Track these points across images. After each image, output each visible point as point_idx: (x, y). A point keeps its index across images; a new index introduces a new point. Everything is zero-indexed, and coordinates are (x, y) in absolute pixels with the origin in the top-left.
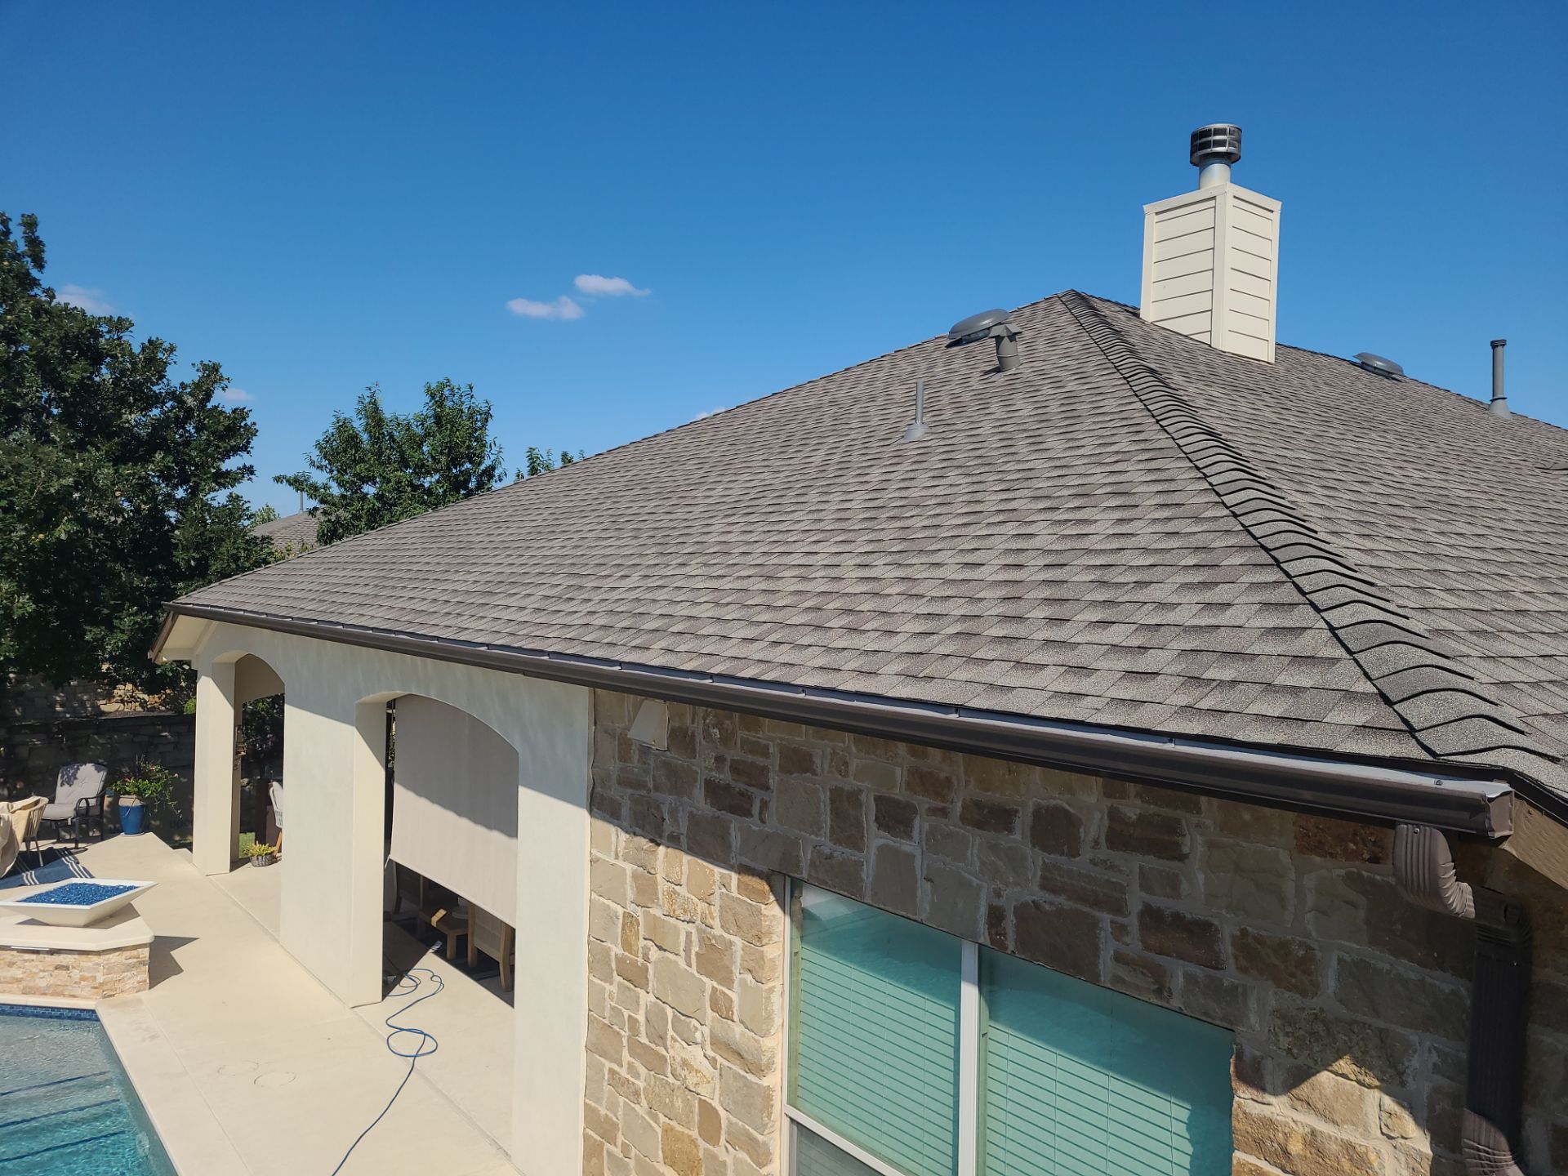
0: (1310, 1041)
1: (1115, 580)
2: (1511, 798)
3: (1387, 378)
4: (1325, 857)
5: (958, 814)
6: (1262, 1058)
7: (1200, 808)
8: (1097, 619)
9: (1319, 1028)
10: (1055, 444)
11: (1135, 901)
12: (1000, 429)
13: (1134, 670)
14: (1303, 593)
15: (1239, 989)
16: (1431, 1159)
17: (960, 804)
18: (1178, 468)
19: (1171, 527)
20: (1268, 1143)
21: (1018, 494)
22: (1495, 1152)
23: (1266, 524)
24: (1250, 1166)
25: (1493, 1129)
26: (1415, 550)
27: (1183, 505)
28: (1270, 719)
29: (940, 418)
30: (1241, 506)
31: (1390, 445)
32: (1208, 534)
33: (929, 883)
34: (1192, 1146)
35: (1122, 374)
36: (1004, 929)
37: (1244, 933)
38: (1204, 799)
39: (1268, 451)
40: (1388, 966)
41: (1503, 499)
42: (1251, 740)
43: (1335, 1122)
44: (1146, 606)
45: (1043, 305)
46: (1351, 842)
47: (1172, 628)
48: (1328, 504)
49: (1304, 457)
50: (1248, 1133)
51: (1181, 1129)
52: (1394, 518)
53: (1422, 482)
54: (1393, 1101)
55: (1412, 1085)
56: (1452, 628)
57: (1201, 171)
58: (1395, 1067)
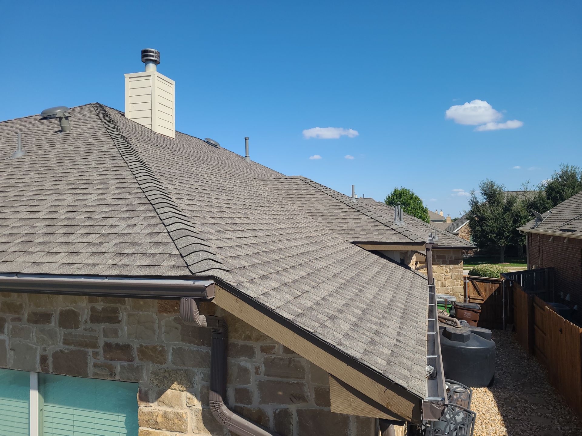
0: (164, 380)
1: (95, 217)
2: (214, 285)
3: (215, 147)
4: (168, 313)
5: (26, 319)
6: (148, 390)
7: (125, 302)
8: (85, 233)
9: (167, 374)
10: (80, 163)
11: (101, 342)
12: (58, 156)
13: (96, 252)
14: (161, 220)
15: (140, 367)
16: (201, 410)
17: (26, 315)
18: (126, 174)
19: (120, 196)
20: (151, 421)
21: (61, 182)
22: (219, 402)
23: (154, 195)
24: (144, 431)
25: (218, 395)
26: (206, 204)
27: (126, 188)
28: (143, 266)
29: (31, 149)
30: (146, 189)
31: (208, 169)
32: (133, 199)
33: (13, 351)
34: (127, 430)
35: (111, 137)
36: (48, 364)
37: (141, 346)
38: (126, 299)
39: (163, 169)
40: (187, 348)
41: (241, 188)
42: (135, 275)
43: (172, 407)
44: (105, 227)
45: (85, 107)
46: (176, 306)
47: (114, 235)
48: (179, 188)
49: (176, 172)
50: (143, 419)
51: (123, 425)
52: (202, 194)
53: (216, 182)
54: (190, 394)
55: (196, 387)
56: (210, 230)
57: (146, 65)
58: (190, 382)
